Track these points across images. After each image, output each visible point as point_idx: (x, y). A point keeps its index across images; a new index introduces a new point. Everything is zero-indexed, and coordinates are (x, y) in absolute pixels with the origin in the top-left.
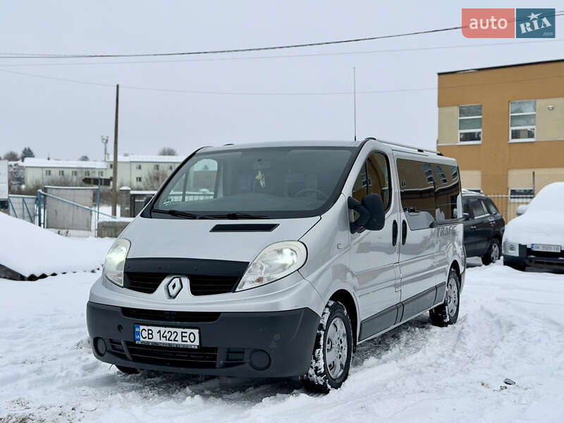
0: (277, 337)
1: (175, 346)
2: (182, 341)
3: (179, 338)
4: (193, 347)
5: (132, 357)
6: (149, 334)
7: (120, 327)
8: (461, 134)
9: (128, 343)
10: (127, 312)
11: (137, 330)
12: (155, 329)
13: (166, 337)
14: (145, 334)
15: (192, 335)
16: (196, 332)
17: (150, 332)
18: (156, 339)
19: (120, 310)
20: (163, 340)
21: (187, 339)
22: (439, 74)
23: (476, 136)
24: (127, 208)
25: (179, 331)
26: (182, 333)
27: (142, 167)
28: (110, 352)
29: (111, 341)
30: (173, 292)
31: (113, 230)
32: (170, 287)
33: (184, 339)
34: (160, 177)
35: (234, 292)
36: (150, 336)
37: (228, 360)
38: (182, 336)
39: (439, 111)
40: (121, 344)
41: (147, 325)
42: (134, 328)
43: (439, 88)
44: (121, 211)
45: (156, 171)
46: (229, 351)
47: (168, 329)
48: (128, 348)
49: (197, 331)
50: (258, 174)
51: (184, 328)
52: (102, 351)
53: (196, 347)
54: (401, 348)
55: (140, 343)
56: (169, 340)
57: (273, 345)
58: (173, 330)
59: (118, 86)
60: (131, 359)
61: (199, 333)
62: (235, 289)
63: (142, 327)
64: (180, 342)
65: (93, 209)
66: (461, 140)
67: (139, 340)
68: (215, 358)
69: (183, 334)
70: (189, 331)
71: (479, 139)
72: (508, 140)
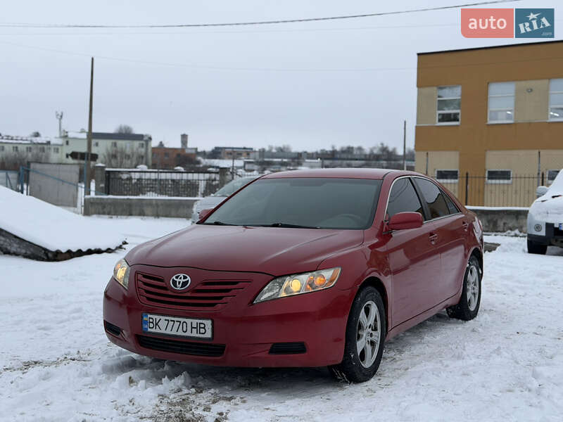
8: (439, 115)
22: (418, 54)
23: (452, 117)
24: (102, 185)
27: (99, 144)
31: (100, 207)
34: (119, 155)
39: (418, 91)
43: (418, 68)
44: (96, 188)
45: (115, 149)
59: (93, 59)
65: (79, 184)
66: (440, 121)
71: (458, 120)
72: (487, 121)
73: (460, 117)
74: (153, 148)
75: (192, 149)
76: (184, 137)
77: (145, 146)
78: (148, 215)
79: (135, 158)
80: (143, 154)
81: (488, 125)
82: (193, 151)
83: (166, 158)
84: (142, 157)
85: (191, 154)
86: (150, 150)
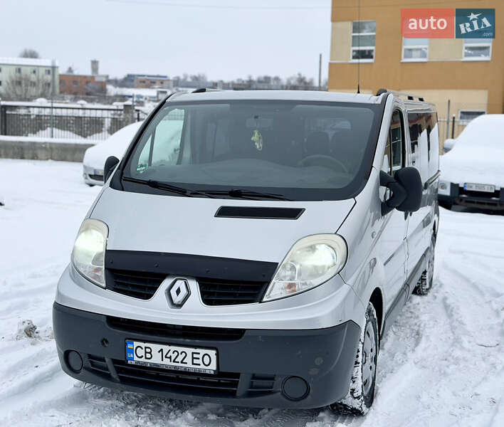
0: (319, 361)
1: (183, 369)
2: (193, 364)
3: (189, 360)
4: (208, 372)
5: (120, 377)
6: (146, 352)
7: (104, 341)
8: (354, 51)
9: (114, 361)
10: (114, 322)
11: (129, 346)
12: (155, 348)
13: (170, 358)
14: (141, 352)
15: (206, 357)
16: (212, 353)
17: (148, 350)
18: (156, 359)
19: (104, 320)
20: (166, 362)
21: (200, 362)
23: (367, 54)
25: (189, 351)
26: (193, 353)
27: (2, 70)
28: (87, 369)
29: (90, 356)
30: (177, 299)
32: (173, 292)
33: (195, 361)
34: (23, 82)
35: (260, 302)
36: (148, 356)
37: (252, 387)
38: (193, 358)
39: (332, 26)
40: (105, 361)
41: (145, 341)
42: (126, 344)
46: (254, 377)
47: (173, 348)
48: (116, 367)
49: (214, 352)
50: (253, 134)
51: (196, 347)
52: (76, 367)
53: (212, 373)
54: (394, 330)
55: (133, 363)
56: (174, 361)
57: (314, 371)
58: (180, 349)
60: (119, 380)
61: (217, 354)
62: (262, 299)
63: (136, 344)
64: (189, 365)
66: (354, 58)
67: (132, 359)
68: (235, 384)
69: (195, 356)
70: (202, 352)
71: (372, 57)
72: (400, 59)
73: (374, 54)
74: (61, 76)
75: (102, 76)
76: (95, 64)
77: (51, 72)
78: (41, 159)
79: (41, 85)
80: (49, 81)
81: (403, 63)
82: (104, 80)
83: (75, 86)
84: (49, 84)
85: (101, 83)
86: (57, 78)
